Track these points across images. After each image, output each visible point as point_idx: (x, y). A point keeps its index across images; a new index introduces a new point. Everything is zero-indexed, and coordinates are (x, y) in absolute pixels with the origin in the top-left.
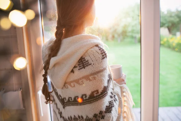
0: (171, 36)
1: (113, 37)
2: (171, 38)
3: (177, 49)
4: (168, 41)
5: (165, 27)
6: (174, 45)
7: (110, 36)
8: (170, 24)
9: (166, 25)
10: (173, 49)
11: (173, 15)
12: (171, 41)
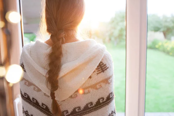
0: (166, 40)
1: (110, 39)
2: (166, 43)
3: (171, 54)
4: (163, 46)
5: (161, 32)
6: (169, 49)
7: (107, 39)
8: (165, 29)
9: (162, 30)
10: (168, 53)
11: (168, 20)
12: (165, 45)
